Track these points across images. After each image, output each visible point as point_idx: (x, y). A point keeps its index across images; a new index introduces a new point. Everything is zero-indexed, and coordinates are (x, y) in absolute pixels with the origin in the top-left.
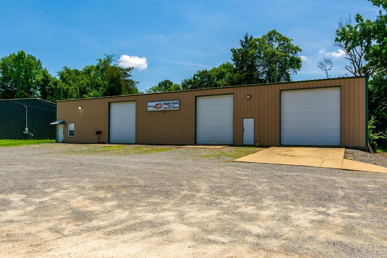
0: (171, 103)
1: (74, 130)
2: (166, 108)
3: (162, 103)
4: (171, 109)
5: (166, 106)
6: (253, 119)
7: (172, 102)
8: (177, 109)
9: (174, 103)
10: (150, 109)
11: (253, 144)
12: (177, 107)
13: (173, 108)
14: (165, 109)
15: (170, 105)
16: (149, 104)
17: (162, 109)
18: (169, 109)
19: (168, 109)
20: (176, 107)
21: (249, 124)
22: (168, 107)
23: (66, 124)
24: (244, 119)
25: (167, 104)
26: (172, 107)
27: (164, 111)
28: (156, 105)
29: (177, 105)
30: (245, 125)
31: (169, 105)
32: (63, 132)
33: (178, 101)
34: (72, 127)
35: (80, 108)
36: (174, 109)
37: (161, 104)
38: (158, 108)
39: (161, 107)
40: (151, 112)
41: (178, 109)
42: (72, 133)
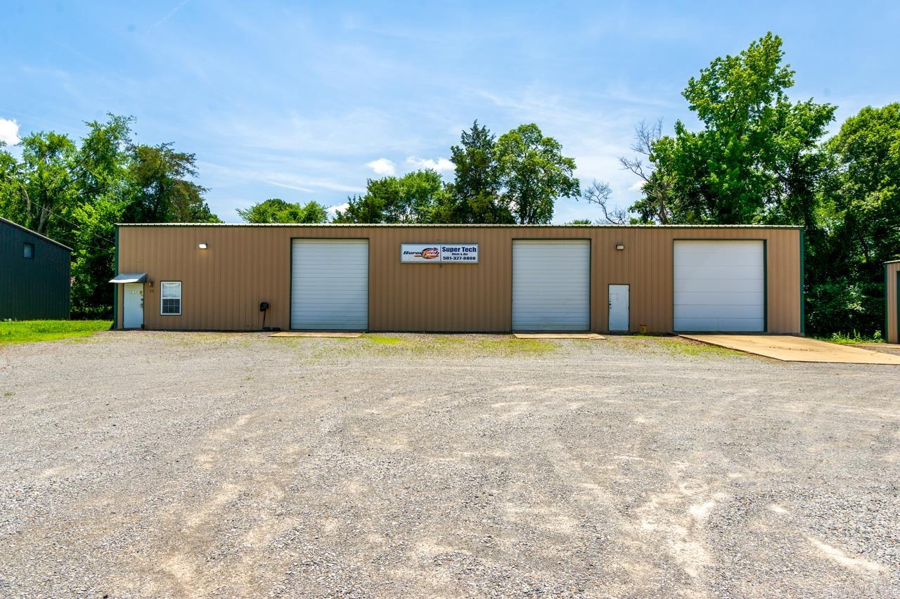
0: (459, 249)
1: (180, 298)
2: (448, 258)
3: (438, 247)
4: (459, 261)
5: (449, 254)
6: (627, 287)
7: (463, 248)
8: (473, 260)
9: (467, 250)
10: (405, 258)
11: (627, 329)
12: (474, 258)
13: (465, 258)
14: (446, 260)
15: (457, 252)
16: (405, 248)
17: (437, 260)
18: (456, 260)
19: (453, 260)
20: (471, 258)
21: (619, 296)
22: (453, 257)
23: (152, 283)
24: (610, 286)
25: (451, 250)
26: (463, 256)
27: (440, 265)
28: (425, 250)
29: (475, 254)
30: (613, 297)
31: (454, 252)
32: (142, 302)
33: (476, 247)
34: (172, 290)
35: (203, 246)
36: (466, 261)
37: (435, 249)
38: (428, 258)
39: (437, 256)
40: (407, 264)
41: (476, 261)
42: (171, 306)
